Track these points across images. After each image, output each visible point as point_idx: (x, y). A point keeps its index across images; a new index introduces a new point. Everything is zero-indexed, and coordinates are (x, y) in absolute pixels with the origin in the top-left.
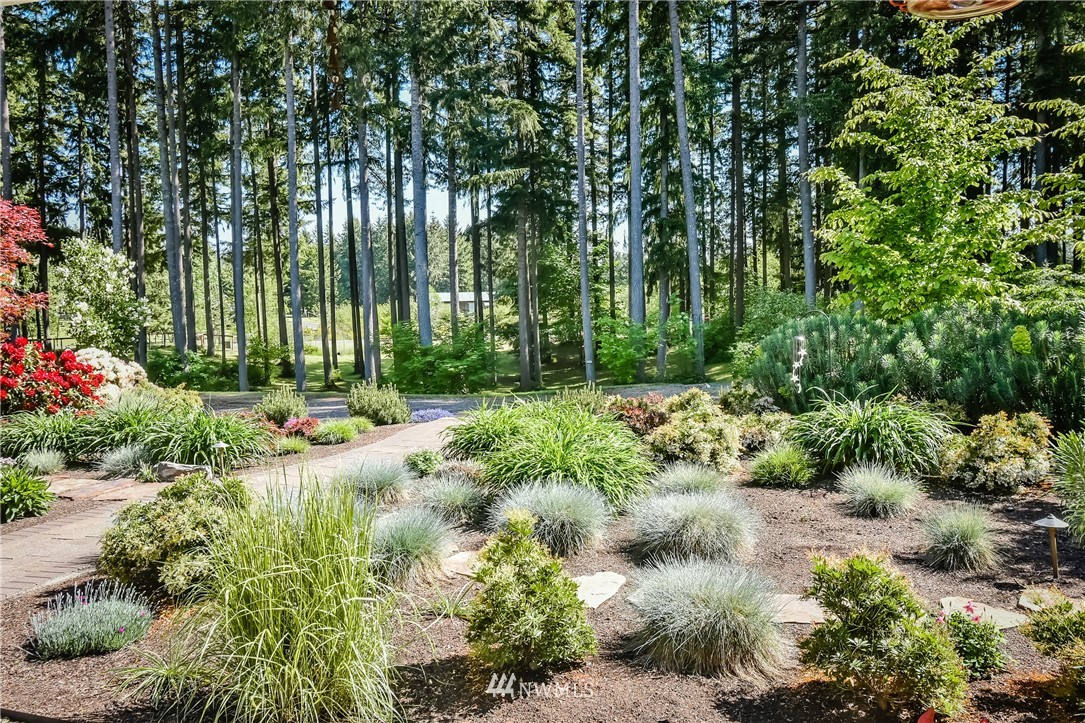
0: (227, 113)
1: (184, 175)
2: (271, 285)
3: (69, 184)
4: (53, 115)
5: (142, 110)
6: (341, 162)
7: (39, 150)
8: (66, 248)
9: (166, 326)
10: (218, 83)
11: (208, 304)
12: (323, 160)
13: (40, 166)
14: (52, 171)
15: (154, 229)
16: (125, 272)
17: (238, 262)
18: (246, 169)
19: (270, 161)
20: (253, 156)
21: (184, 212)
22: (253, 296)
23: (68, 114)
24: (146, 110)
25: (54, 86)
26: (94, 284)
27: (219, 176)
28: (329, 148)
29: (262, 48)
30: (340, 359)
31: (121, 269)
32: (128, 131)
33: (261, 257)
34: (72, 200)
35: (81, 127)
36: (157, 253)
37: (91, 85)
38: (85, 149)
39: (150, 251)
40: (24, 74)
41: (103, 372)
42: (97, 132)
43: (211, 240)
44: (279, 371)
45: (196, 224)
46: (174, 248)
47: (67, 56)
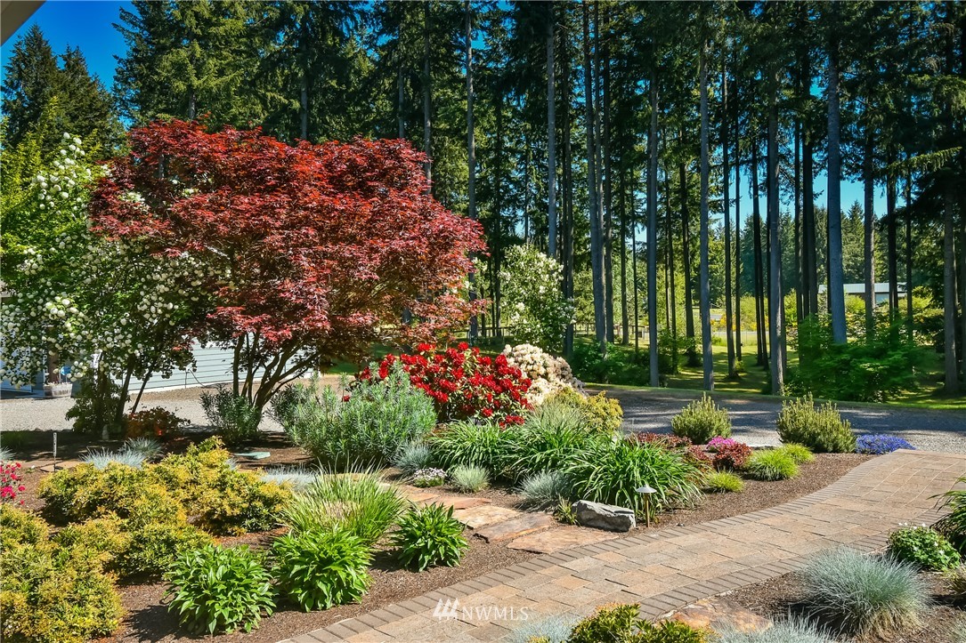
0: (644, 126)
1: (607, 185)
2: (680, 280)
3: (518, 200)
4: (508, 145)
5: (575, 133)
6: (748, 162)
7: (497, 173)
8: (509, 254)
9: (590, 317)
10: (638, 100)
11: (624, 297)
12: (731, 160)
13: (498, 187)
14: (507, 190)
15: (580, 234)
16: (555, 275)
17: (652, 260)
18: (661, 176)
19: (682, 166)
20: (667, 162)
21: (607, 218)
22: (664, 290)
23: (519, 142)
24: (578, 131)
25: (509, 121)
26: (530, 287)
27: (636, 184)
28: (737, 149)
29: (678, 62)
30: (744, 350)
31: (553, 272)
32: (564, 151)
33: (672, 255)
34: (520, 213)
35: (528, 151)
36: (584, 254)
37: (535, 114)
38: (531, 170)
39: (579, 253)
40: (486, 111)
41: (535, 367)
42: (540, 153)
43: (629, 241)
44: (686, 360)
45: (616, 227)
46: (598, 250)
47: (518, 94)
